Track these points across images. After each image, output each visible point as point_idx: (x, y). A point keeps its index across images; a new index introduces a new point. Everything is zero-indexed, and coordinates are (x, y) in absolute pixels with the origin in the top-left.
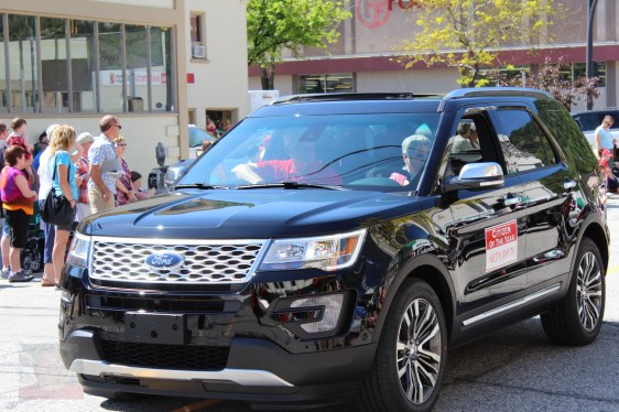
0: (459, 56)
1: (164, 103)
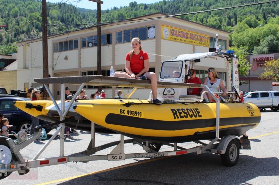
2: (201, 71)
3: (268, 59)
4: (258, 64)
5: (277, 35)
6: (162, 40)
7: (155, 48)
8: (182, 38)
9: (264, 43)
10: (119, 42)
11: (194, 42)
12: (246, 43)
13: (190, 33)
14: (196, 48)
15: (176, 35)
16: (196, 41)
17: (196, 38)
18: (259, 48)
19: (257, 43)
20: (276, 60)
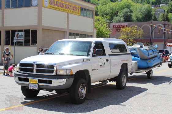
2: (73, 33)
3: (123, 26)
4: (116, 30)
5: (131, 9)
6: (43, 8)
7: (37, 14)
8: (59, 7)
9: (121, 14)
10: (7, 8)
11: (69, 11)
12: (109, 13)
13: (65, 3)
14: (70, 16)
15: (54, 5)
16: (70, 10)
17: (70, 7)
18: (117, 17)
19: (116, 14)
20: (129, 27)
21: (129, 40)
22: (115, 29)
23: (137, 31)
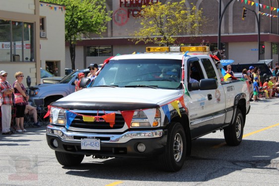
0: (159, 39)
1: (29, 58)
4: (129, 13)
21: (165, 38)
22: (126, 9)
23: (186, 14)
